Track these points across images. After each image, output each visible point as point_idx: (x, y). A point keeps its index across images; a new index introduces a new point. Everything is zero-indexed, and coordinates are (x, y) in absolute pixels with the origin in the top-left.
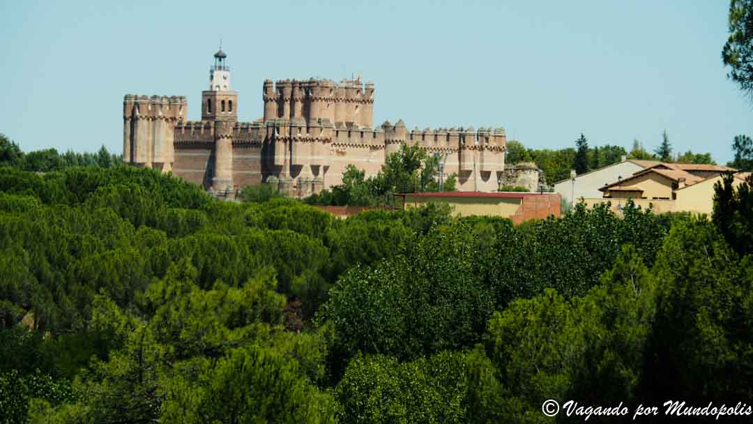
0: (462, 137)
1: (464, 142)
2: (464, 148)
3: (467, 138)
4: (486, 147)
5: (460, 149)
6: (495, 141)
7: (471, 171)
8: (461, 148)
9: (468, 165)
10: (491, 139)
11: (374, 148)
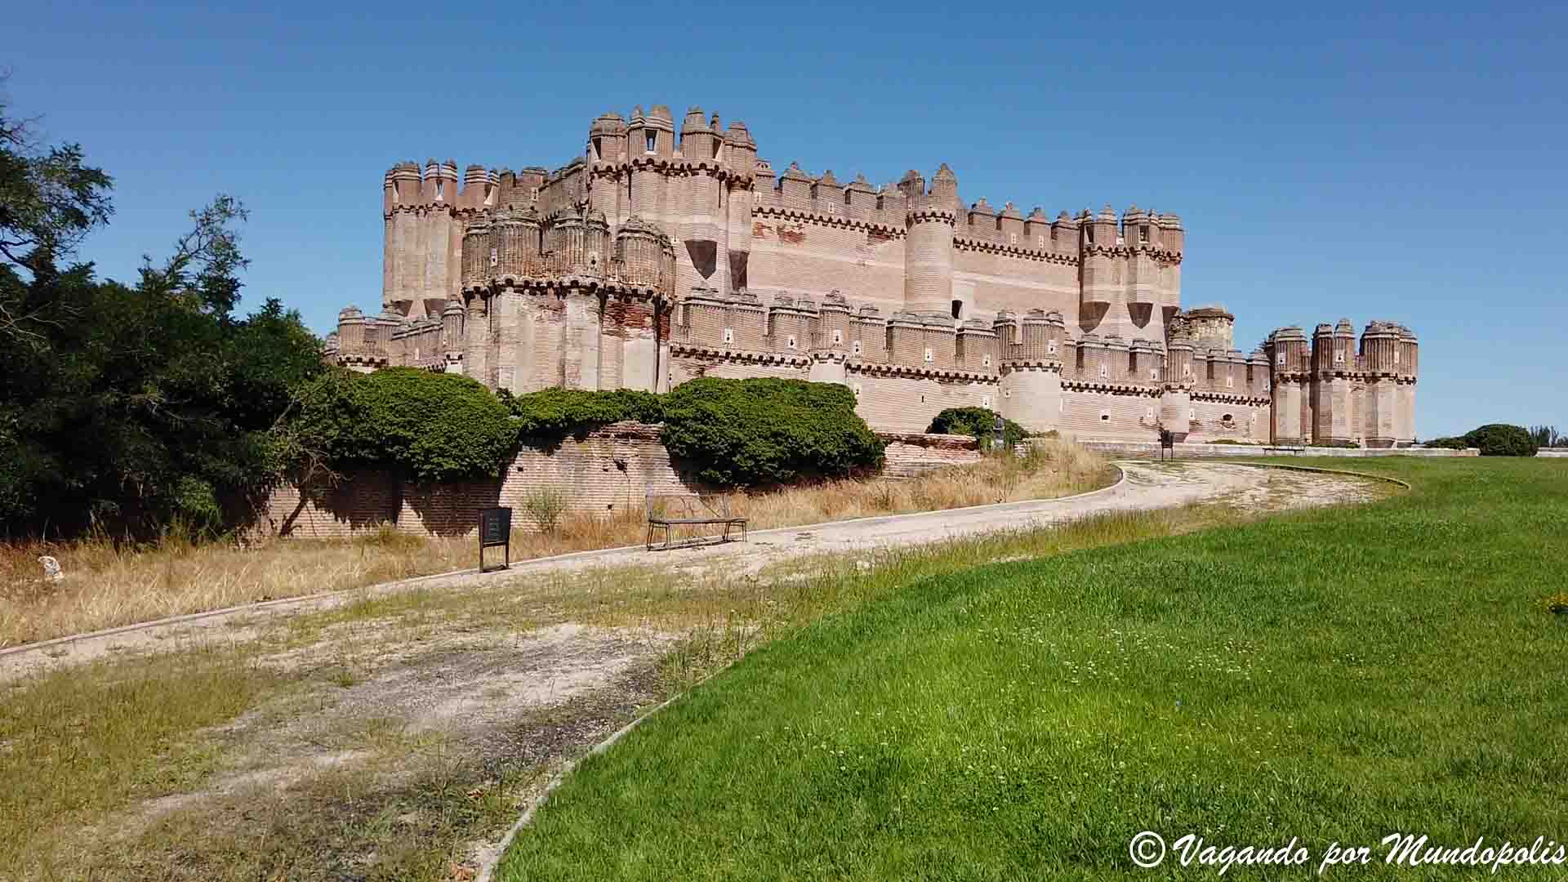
0: (1086, 228)
1: (1091, 240)
2: (1092, 254)
3: (1097, 229)
4: (1144, 248)
5: (1082, 256)
6: (1161, 238)
7: (1107, 305)
8: (1085, 252)
9: (1100, 291)
10: (1154, 230)
11: (878, 233)
